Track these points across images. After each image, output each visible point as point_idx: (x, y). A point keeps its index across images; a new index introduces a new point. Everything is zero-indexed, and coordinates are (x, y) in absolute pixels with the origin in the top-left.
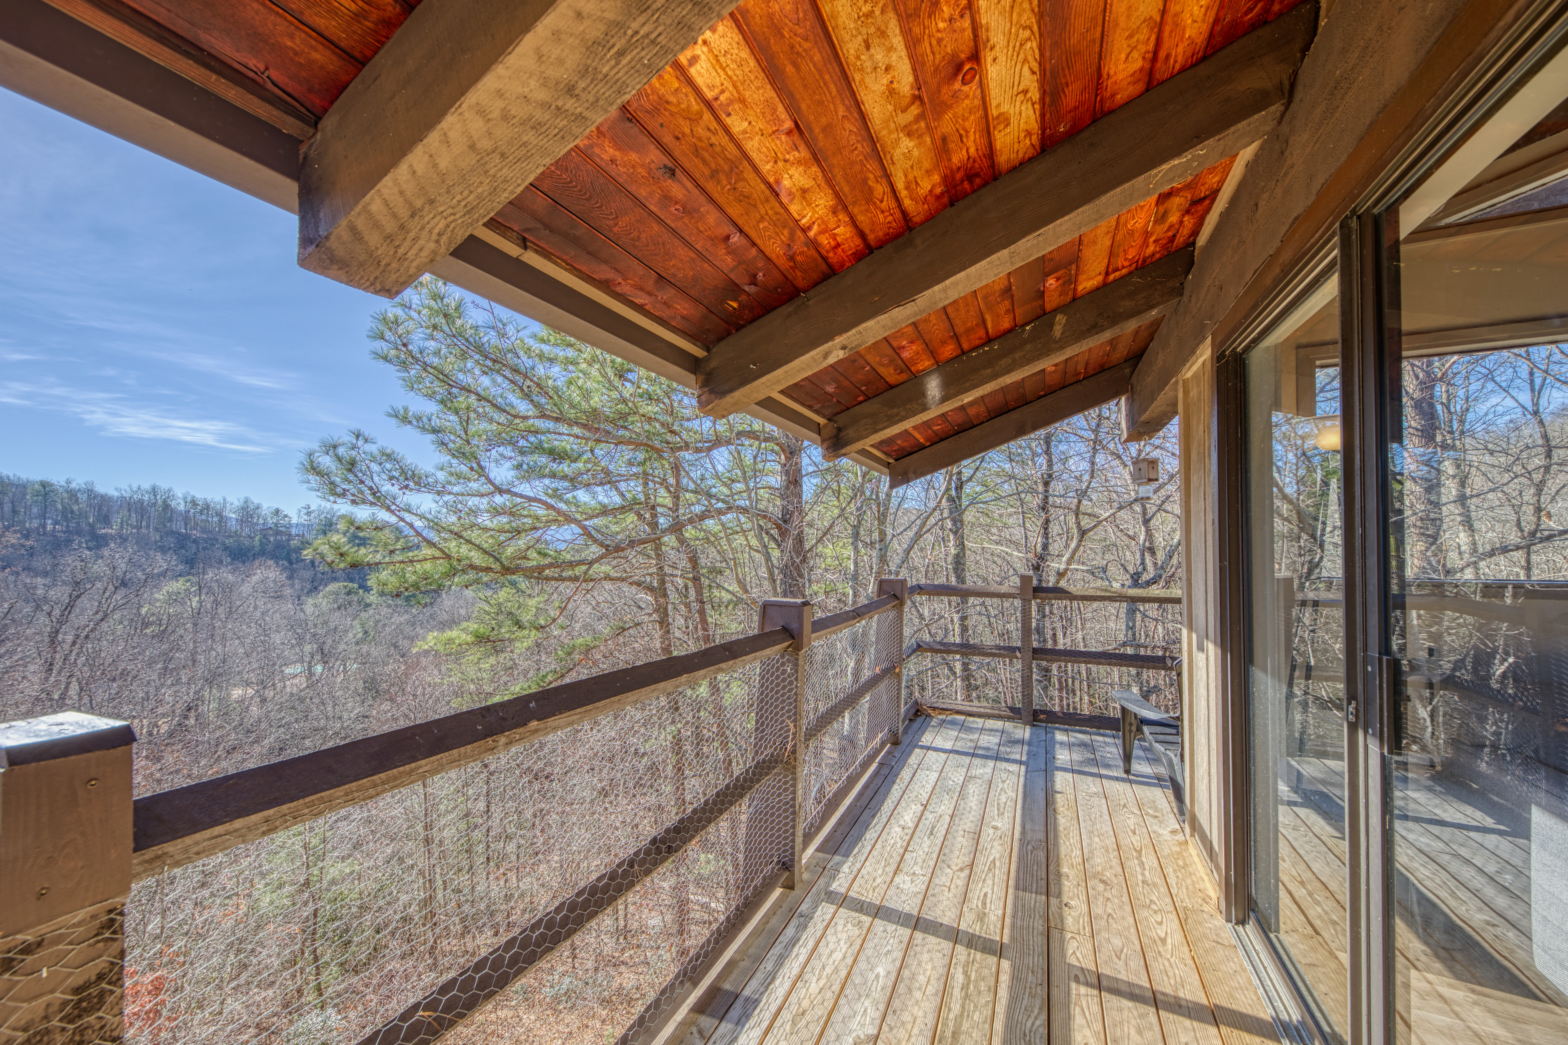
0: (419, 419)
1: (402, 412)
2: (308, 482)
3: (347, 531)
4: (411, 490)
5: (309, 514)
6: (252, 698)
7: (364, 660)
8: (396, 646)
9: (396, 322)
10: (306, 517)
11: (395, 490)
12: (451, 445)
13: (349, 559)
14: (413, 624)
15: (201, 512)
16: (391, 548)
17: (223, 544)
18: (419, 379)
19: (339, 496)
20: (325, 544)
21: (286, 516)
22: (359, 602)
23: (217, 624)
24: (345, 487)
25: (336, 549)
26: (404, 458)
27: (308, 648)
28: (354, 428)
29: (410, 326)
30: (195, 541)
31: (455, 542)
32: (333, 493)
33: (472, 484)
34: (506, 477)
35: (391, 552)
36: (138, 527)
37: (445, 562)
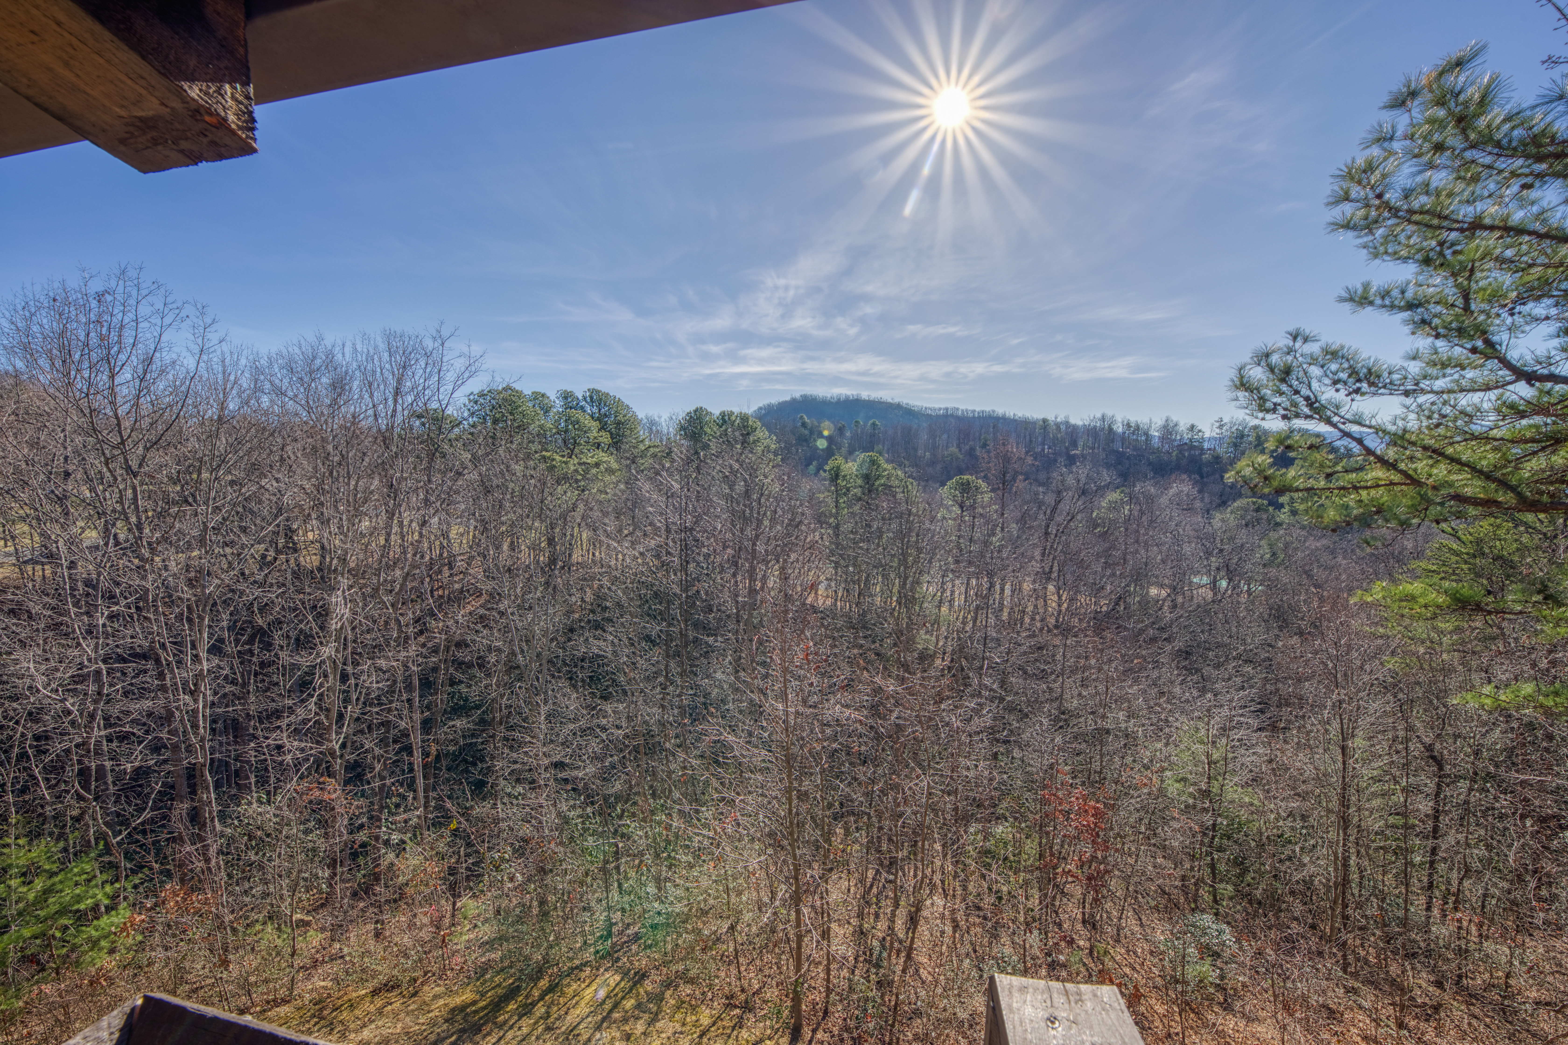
0: (1385, 294)
1: (1360, 291)
2: (1237, 399)
3: (1276, 451)
4: (1363, 394)
5: (1221, 427)
7: (1271, 584)
8: (1310, 576)
9: (1370, 168)
10: (1218, 431)
11: (1341, 396)
12: (1436, 321)
13: (1275, 484)
14: (1333, 552)
15: (1133, 433)
16: (1329, 471)
17: (1148, 459)
18: (1391, 237)
19: (1268, 411)
20: (1248, 465)
21: (1200, 431)
22: (1269, 521)
23: (1142, 531)
24: (1278, 400)
25: (1260, 472)
26: (1356, 353)
27: (1214, 561)
28: (1292, 328)
29: (1390, 165)
30: (1128, 458)
31: (1430, 462)
32: (1262, 408)
33: (1470, 374)
34: (1541, 351)
35: (1329, 476)
36: (1093, 448)
37: (1410, 490)
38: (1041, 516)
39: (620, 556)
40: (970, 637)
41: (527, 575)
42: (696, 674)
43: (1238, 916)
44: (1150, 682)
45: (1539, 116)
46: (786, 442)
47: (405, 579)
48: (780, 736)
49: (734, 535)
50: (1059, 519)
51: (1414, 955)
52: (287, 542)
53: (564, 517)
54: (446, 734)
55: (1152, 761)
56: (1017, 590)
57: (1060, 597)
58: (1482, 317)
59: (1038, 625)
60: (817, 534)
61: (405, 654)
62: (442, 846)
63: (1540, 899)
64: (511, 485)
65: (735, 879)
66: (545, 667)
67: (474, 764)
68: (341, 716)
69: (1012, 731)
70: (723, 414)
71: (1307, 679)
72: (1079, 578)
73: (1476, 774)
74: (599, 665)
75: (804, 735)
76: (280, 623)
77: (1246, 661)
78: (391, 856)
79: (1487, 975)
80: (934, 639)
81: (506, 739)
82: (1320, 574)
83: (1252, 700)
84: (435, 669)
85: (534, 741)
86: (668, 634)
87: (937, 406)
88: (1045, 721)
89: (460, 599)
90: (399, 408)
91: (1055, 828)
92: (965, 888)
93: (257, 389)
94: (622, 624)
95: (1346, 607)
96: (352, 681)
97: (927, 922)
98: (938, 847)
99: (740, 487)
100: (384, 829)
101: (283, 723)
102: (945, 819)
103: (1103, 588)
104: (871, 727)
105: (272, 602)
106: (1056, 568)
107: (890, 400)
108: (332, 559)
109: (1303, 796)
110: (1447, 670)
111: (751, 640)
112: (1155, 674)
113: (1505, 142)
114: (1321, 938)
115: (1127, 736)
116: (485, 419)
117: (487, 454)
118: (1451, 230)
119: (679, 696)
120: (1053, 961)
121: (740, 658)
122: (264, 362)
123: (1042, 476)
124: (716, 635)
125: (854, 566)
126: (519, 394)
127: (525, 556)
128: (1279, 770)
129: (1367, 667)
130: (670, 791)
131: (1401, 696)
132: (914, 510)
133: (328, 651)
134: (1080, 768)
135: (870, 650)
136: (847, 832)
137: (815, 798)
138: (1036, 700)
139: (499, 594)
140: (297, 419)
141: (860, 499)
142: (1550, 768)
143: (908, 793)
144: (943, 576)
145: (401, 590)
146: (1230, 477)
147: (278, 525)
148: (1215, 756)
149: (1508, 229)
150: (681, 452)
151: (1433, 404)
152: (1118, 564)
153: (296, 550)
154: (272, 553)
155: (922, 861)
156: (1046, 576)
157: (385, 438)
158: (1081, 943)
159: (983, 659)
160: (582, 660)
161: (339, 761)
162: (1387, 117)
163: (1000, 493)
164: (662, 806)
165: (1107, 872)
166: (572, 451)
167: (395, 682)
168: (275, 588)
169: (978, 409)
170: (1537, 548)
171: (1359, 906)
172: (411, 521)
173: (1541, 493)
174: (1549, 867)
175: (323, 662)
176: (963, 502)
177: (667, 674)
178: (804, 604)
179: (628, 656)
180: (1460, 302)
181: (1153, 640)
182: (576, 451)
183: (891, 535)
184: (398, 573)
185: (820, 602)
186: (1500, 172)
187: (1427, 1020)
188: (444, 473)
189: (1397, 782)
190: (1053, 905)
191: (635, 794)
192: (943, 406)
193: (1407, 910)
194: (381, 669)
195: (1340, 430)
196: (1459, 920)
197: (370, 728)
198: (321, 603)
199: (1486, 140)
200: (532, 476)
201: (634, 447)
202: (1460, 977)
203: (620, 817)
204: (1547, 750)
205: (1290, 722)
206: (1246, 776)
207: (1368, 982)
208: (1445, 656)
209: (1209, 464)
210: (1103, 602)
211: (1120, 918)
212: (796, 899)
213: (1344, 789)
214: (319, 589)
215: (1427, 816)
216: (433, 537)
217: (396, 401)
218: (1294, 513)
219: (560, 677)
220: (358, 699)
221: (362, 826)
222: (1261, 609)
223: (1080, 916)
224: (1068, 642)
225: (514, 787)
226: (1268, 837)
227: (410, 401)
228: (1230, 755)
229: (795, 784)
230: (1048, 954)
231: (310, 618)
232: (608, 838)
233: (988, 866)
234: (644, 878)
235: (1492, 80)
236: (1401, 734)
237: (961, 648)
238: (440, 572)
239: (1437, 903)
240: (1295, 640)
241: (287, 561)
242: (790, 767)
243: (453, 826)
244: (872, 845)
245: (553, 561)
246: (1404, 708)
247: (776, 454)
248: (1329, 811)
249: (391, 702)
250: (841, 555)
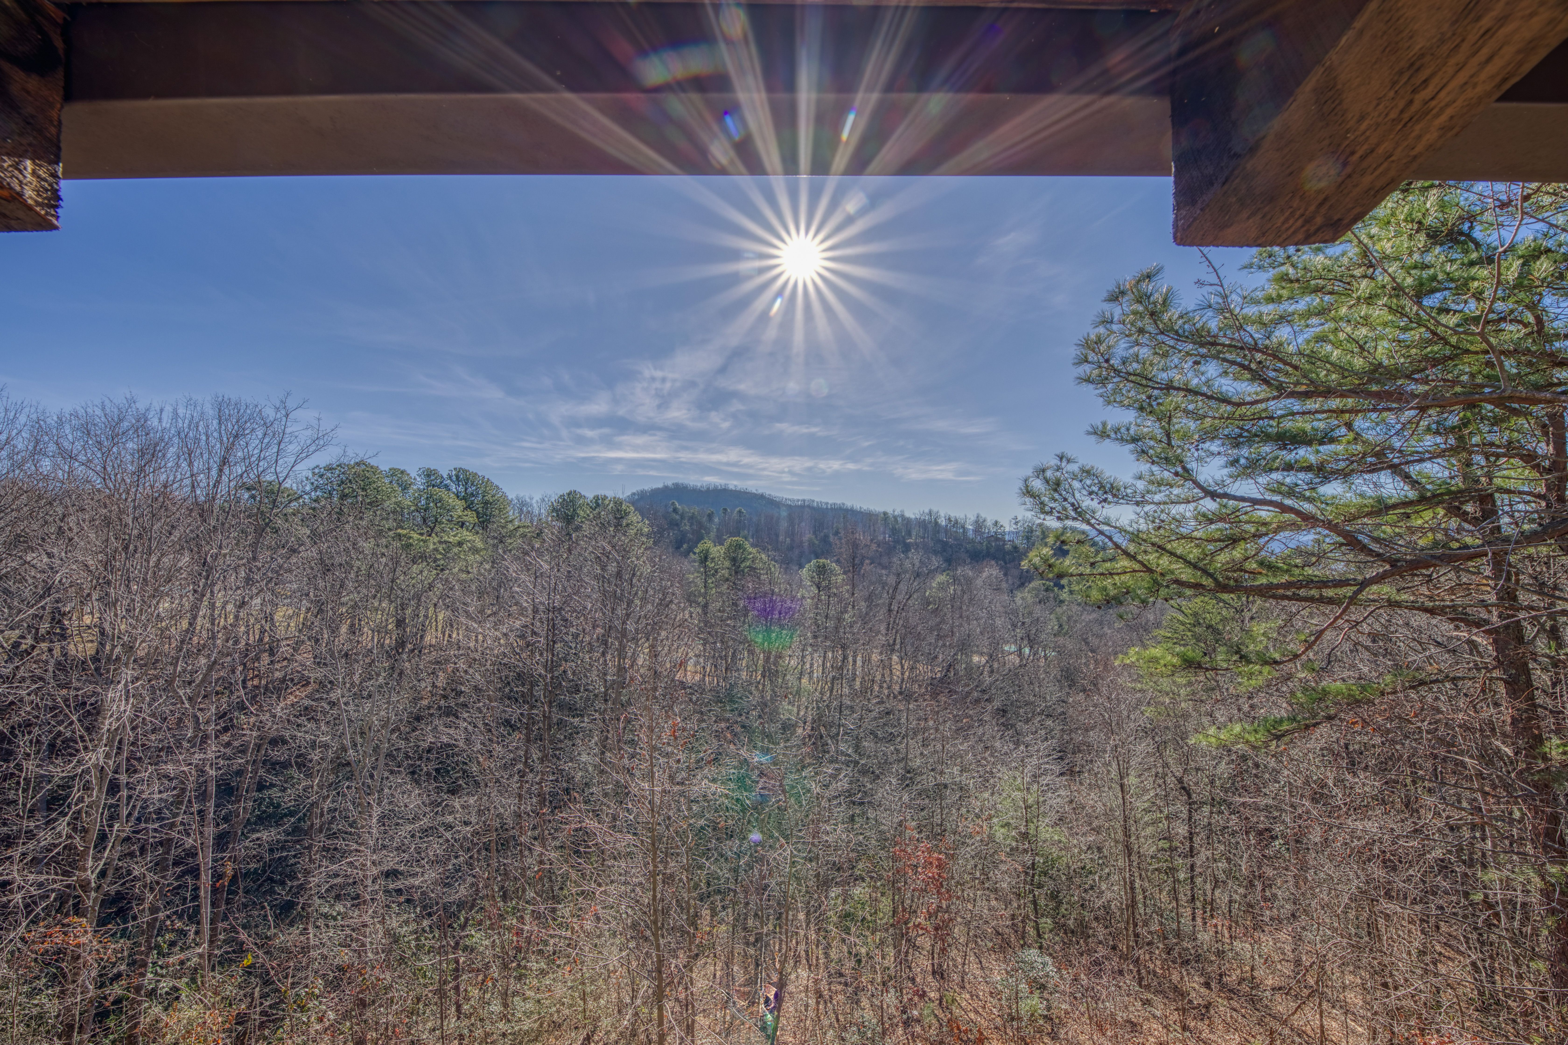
0: (1117, 430)
1: (1100, 427)
3: (1055, 544)
4: (1109, 503)
5: (1016, 523)
6: (984, 666)
7: (1061, 651)
8: (1087, 643)
9: (1099, 341)
10: (1014, 527)
11: (1094, 504)
12: (1151, 452)
13: (1056, 570)
14: (1101, 623)
16: (1092, 560)
17: (966, 548)
18: (1117, 391)
19: (1047, 513)
20: (1037, 556)
21: (1002, 526)
22: (1055, 599)
23: (964, 608)
24: (1053, 505)
25: (1045, 560)
26: (1102, 473)
27: (1020, 632)
28: (1058, 452)
29: (1112, 340)
30: (951, 547)
31: (1157, 555)
32: (1043, 512)
33: (1176, 491)
34: (1218, 477)
35: (1092, 565)
36: (924, 538)
37: (1146, 576)
38: (885, 595)
39: (480, 637)
40: (827, 706)
41: (368, 660)
42: (558, 759)
43: (1057, 947)
44: (977, 739)
45: (1197, 318)
46: (658, 526)
47: (210, 668)
48: (646, 817)
49: (604, 614)
50: (899, 597)
51: (1187, 962)
52: (52, 627)
53: (418, 597)
54: (246, 848)
55: (981, 810)
56: (867, 661)
57: (902, 667)
58: (1179, 451)
59: (886, 692)
60: (687, 612)
61: (202, 756)
62: (230, 990)
63: (1266, 899)
64: (358, 563)
65: (592, 982)
66: (382, 761)
67: (283, 883)
68: (103, 837)
69: (865, 792)
70: (597, 498)
71: (1093, 728)
72: (917, 649)
73: (1213, 799)
74: (448, 755)
75: (671, 813)
76: (30, 725)
77: (1047, 716)
78: (157, 1010)
79: (1239, 971)
80: (795, 709)
81: (325, 849)
82: (1094, 641)
83: (1054, 750)
84: (240, 773)
85: (362, 848)
86: (530, 717)
87: (796, 498)
88: (894, 781)
89: (280, 689)
90: (225, 478)
91: (906, 883)
92: (827, 956)
93: (37, 452)
94: (478, 708)
95: (1114, 668)
96: (125, 793)
97: (792, 998)
98: (801, 916)
99: (612, 568)
100: (150, 976)
101: (16, 853)
102: (807, 886)
103: (936, 657)
104: (738, 800)
105: (21, 700)
106: (898, 641)
107: (754, 491)
108: (114, 647)
109: (1097, 830)
110: (1185, 716)
111: (618, 720)
112: (980, 731)
113: (1180, 331)
114: (1120, 957)
115: (961, 789)
116: (330, 493)
117: (332, 530)
118: (1154, 388)
119: (539, 783)
120: (908, 1018)
121: (607, 738)
122: (52, 421)
123: (885, 560)
124: (582, 716)
125: (722, 642)
126: (374, 470)
127: (368, 638)
128: (1078, 808)
129: (1132, 717)
130: (524, 891)
131: (1157, 739)
132: (777, 590)
133: (95, 757)
134: (924, 822)
135: (737, 722)
136: (714, 913)
137: (681, 880)
138: (886, 762)
139: (331, 682)
140: (88, 486)
141: (727, 580)
142: (1259, 790)
143: (773, 864)
144: (803, 650)
145: (203, 681)
146: (1025, 564)
147: (43, 608)
148: (1030, 801)
149: (1189, 391)
150: (553, 534)
151: (1155, 512)
152: (947, 636)
153: (63, 637)
154: (29, 641)
155: (786, 934)
156: (890, 648)
157: (203, 512)
158: (932, 995)
159: (839, 726)
160: (429, 751)
161: (93, 894)
162: (1107, 306)
163: (851, 575)
164: (514, 908)
165: (951, 920)
166: (432, 530)
167: (183, 790)
168: (28, 682)
169: (830, 502)
170: (1233, 619)
171: (1146, 924)
172: (226, 603)
173: (1229, 578)
174: (1270, 872)
175: (87, 771)
176: (819, 583)
177: (526, 759)
178: (673, 680)
179: (483, 744)
180: (1165, 439)
181: (977, 701)
182: (437, 529)
183: (756, 613)
184: (203, 661)
185: (689, 678)
186: (1180, 351)
187: (1202, 1020)
188: (274, 550)
189: (1161, 812)
190: (907, 961)
191: (482, 898)
192: (800, 498)
193: (1179, 922)
194: (166, 776)
195: (1097, 530)
196: (1216, 926)
197: (143, 850)
198: (93, 700)
199: (1168, 330)
200: (383, 554)
201: (503, 527)
202: (1221, 975)
203: (463, 927)
204: (1256, 776)
205: (1083, 766)
206: (1054, 816)
207: (1157, 992)
208: (1183, 705)
209: (1009, 553)
210: (937, 669)
211: (964, 964)
212: (659, 996)
213: (1125, 821)
214: (90, 683)
215: (1185, 838)
216: (252, 621)
217: (221, 470)
218: (1071, 592)
219: (399, 772)
220: (130, 815)
221: (118, 976)
222: (1055, 672)
223: (930, 968)
224: (911, 706)
225: (332, 906)
226: (1074, 871)
227: (240, 472)
228: (1041, 799)
229: (661, 867)
230: (904, 1012)
231: (74, 718)
232: (447, 953)
233: (847, 931)
234: (488, 996)
235: (1168, 291)
236: (1160, 770)
237: (820, 717)
238: (258, 659)
239: (1199, 912)
240: (1081, 696)
241: (50, 650)
242: (655, 850)
243: (248, 961)
244: (740, 923)
245: (401, 644)
246: (1159, 748)
247: (648, 536)
248: (1117, 842)
249: (176, 815)
250: (709, 633)
